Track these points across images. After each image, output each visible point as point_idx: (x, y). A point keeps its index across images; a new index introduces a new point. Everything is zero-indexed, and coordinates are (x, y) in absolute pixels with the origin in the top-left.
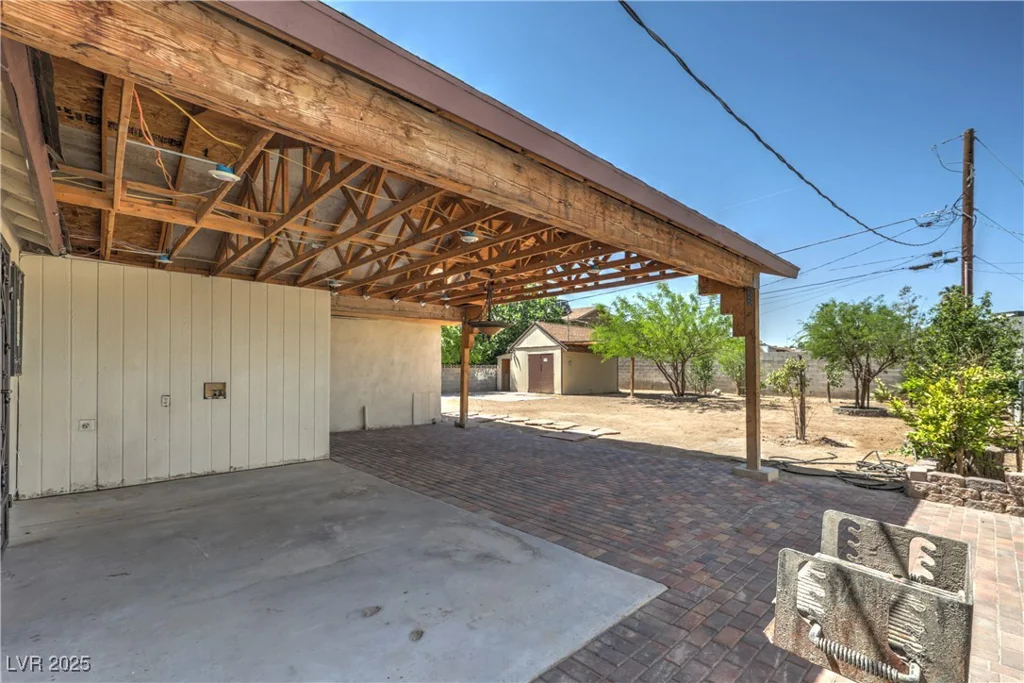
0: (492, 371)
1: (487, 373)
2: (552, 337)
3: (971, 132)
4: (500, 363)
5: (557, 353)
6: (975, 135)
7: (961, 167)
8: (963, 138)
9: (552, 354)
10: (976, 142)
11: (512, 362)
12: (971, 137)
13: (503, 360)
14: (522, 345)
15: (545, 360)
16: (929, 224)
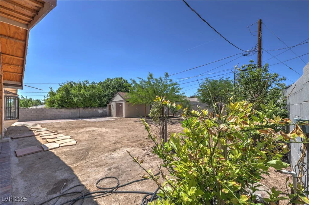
0: (105, 109)
1: (103, 110)
2: (122, 97)
3: (261, 20)
4: (108, 106)
5: (123, 103)
6: (262, 22)
7: (257, 34)
8: (258, 23)
9: (122, 103)
10: (262, 24)
11: (111, 106)
12: (261, 23)
13: (109, 105)
14: (114, 100)
15: (120, 105)
16: (247, 55)
